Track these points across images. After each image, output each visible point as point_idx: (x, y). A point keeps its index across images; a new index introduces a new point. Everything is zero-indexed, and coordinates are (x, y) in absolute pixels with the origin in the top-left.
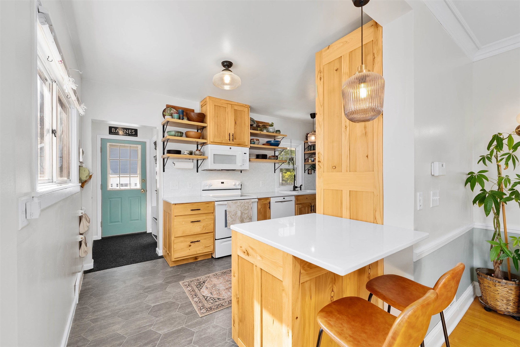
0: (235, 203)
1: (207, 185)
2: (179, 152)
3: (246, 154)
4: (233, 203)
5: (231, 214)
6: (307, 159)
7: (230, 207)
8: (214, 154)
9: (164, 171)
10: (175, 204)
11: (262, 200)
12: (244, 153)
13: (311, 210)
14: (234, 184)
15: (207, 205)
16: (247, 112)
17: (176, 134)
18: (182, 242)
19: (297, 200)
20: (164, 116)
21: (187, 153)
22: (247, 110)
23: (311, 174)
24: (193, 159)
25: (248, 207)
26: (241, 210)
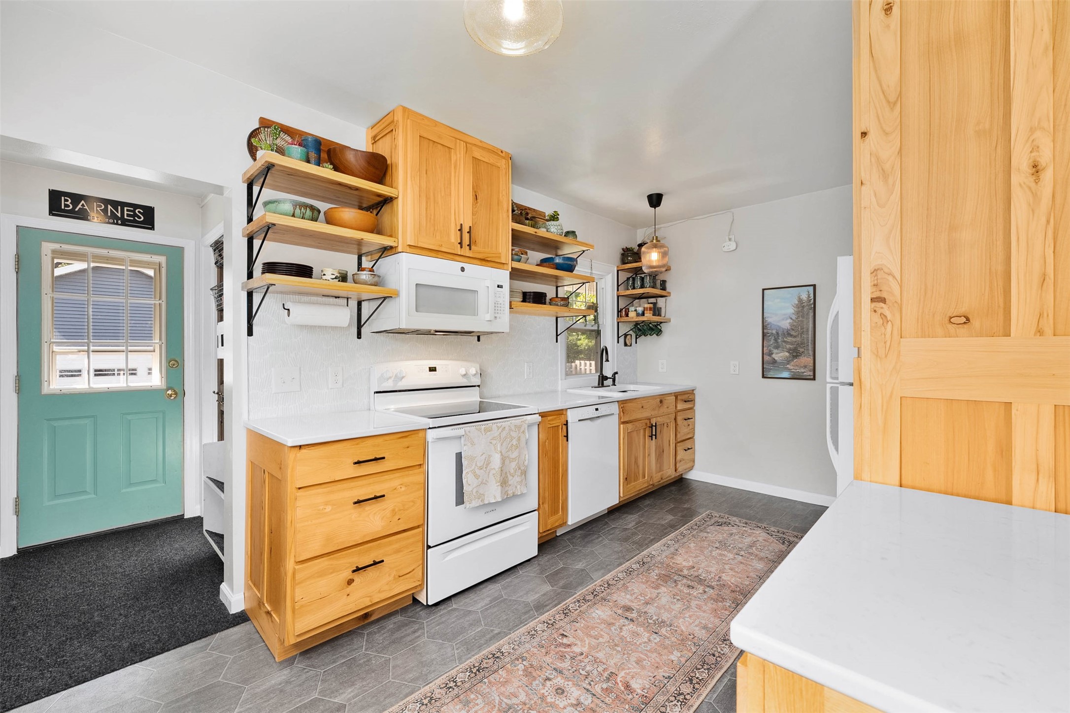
0: (488, 430)
1: (390, 378)
2: (304, 271)
3: (502, 287)
4: (479, 429)
5: (476, 465)
6: (624, 310)
7: (473, 444)
8: (417, 284)
9: (250, 333)
10: (300, 446)
11: (549, 418)
12: (498, 286)
13: (652, 437)
14: (464, 373)
15: (404, 443)
16: (504, 171)
17: (296, 210)
18: (322, 574)
19: (623, 413)
20: (252, 150)
21: (334, 277)
22: (504, 166)
23: (631, 345)
24: (348, 298)
25: (519, 439)
26: (501, 452)
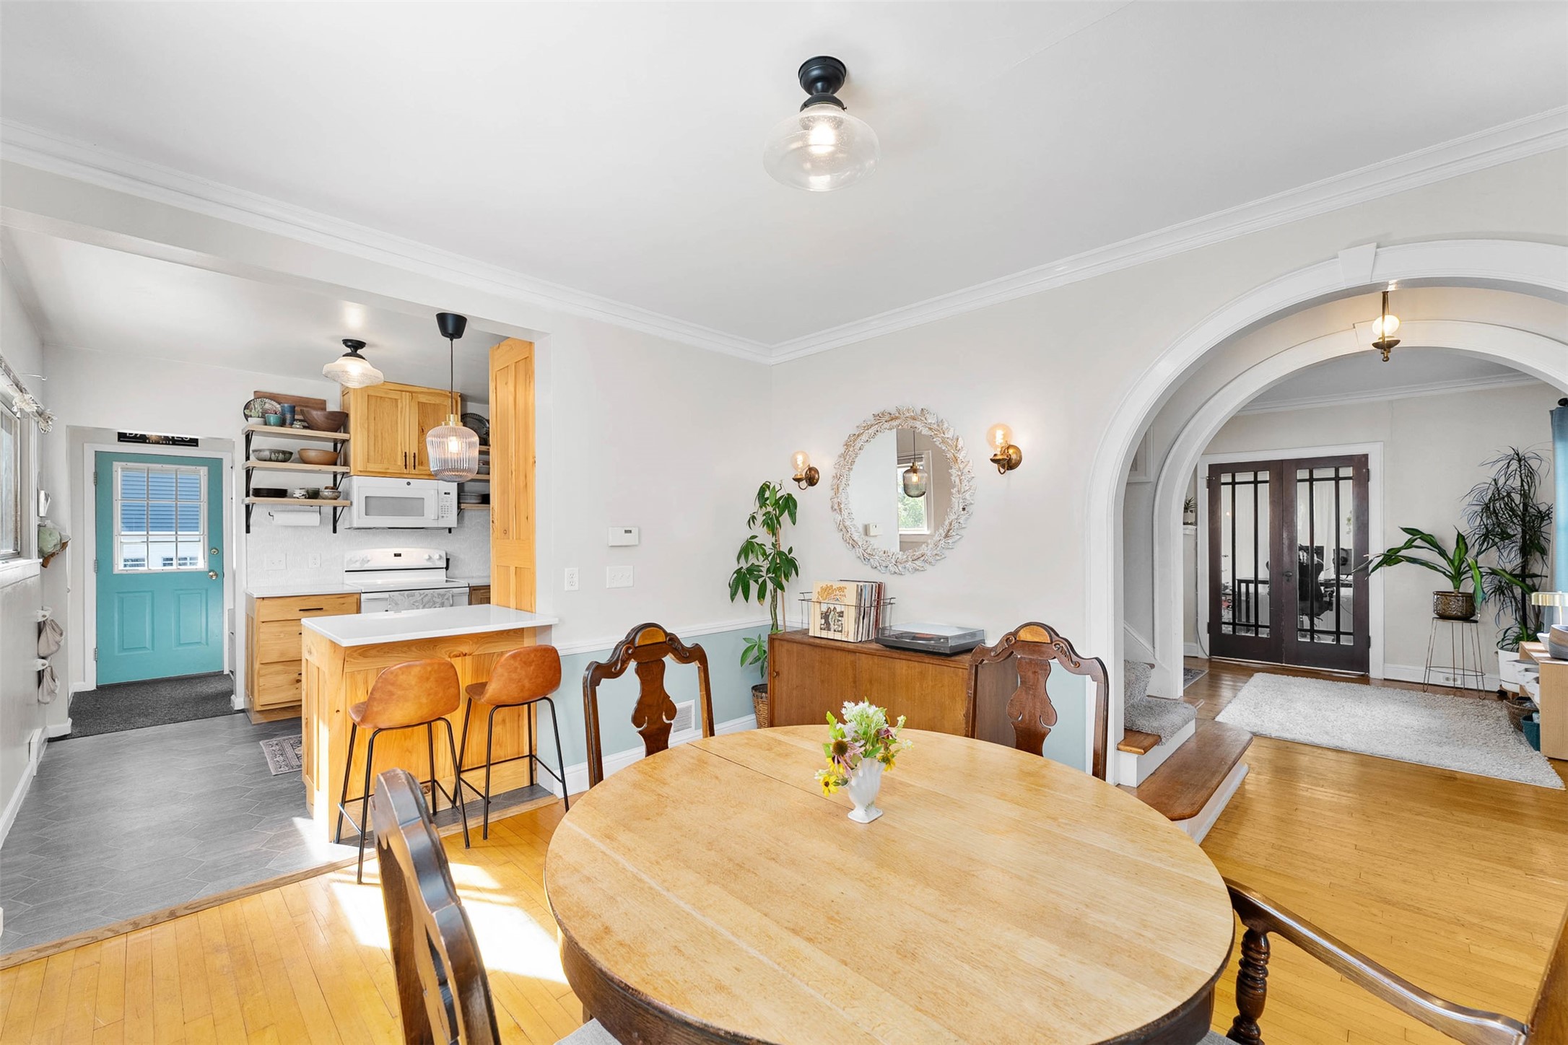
0: (408, 596)
1: (357, 561)
2: (281, 493)
3: (449, 494)
4: (403, 595)
7: (396, 604)
8: (366, 497)
9: (248, 531)
10: (263, 598)
11: (482, 591)
12: (445, 493)
14: (428, 557)
15: (341, 601)
17: (273, 455)
18: (278, 673)
20: (247, 417)
21: (303, 495)
24: (320, 507)
